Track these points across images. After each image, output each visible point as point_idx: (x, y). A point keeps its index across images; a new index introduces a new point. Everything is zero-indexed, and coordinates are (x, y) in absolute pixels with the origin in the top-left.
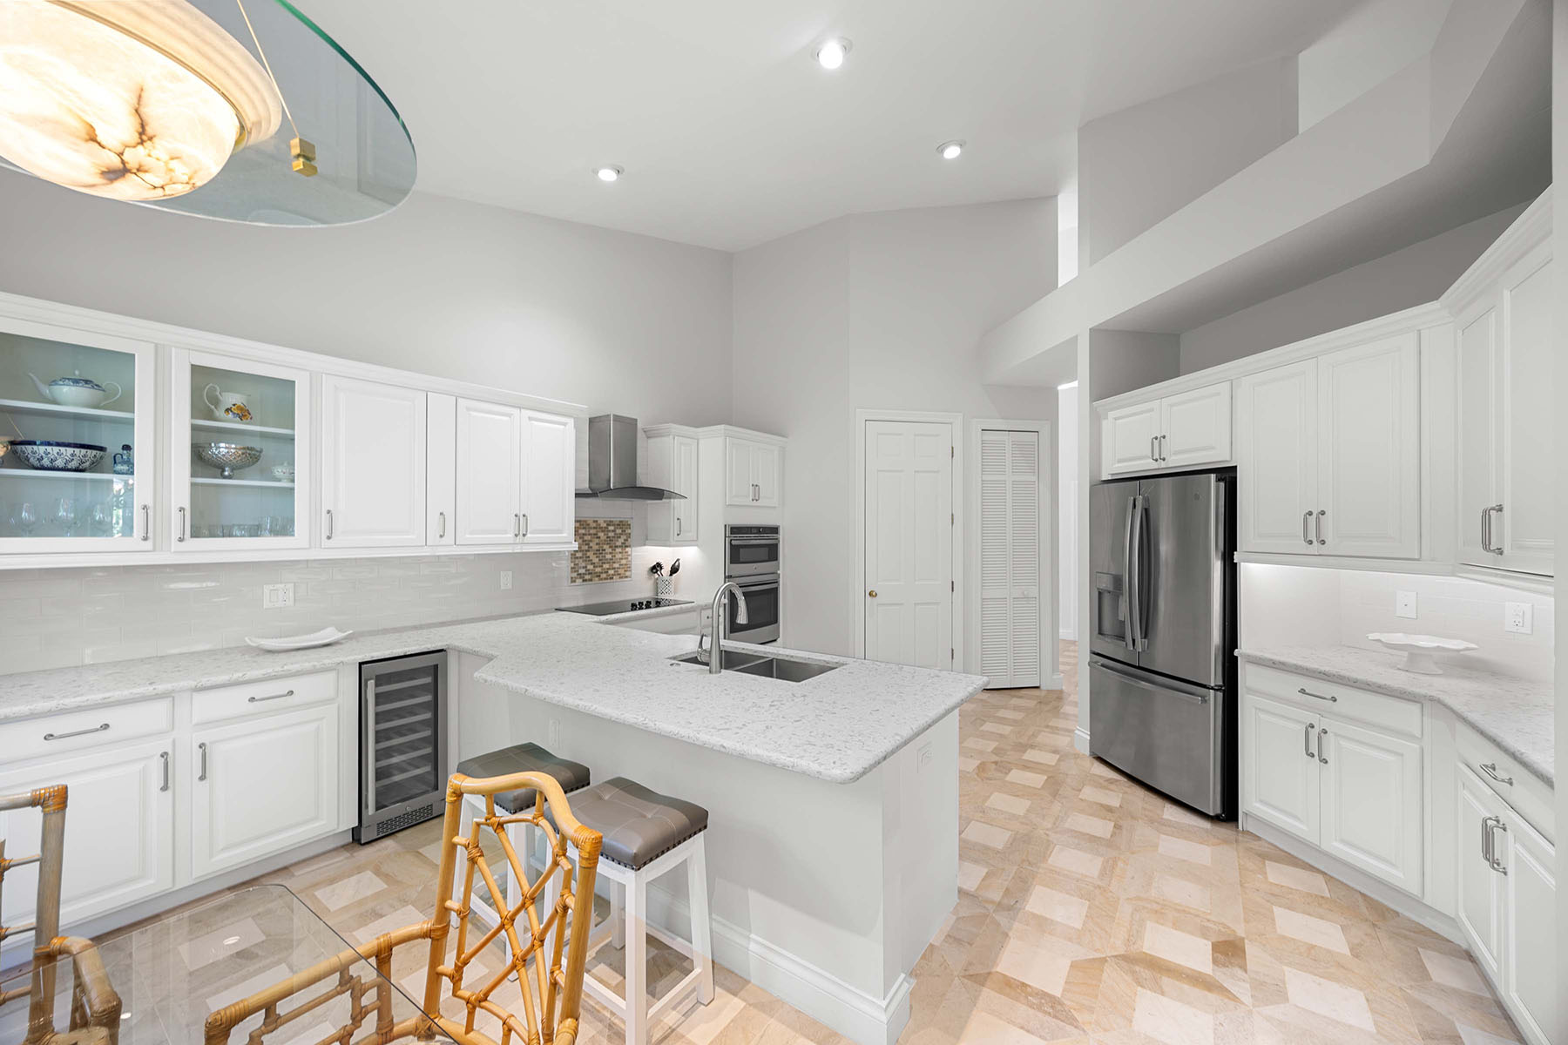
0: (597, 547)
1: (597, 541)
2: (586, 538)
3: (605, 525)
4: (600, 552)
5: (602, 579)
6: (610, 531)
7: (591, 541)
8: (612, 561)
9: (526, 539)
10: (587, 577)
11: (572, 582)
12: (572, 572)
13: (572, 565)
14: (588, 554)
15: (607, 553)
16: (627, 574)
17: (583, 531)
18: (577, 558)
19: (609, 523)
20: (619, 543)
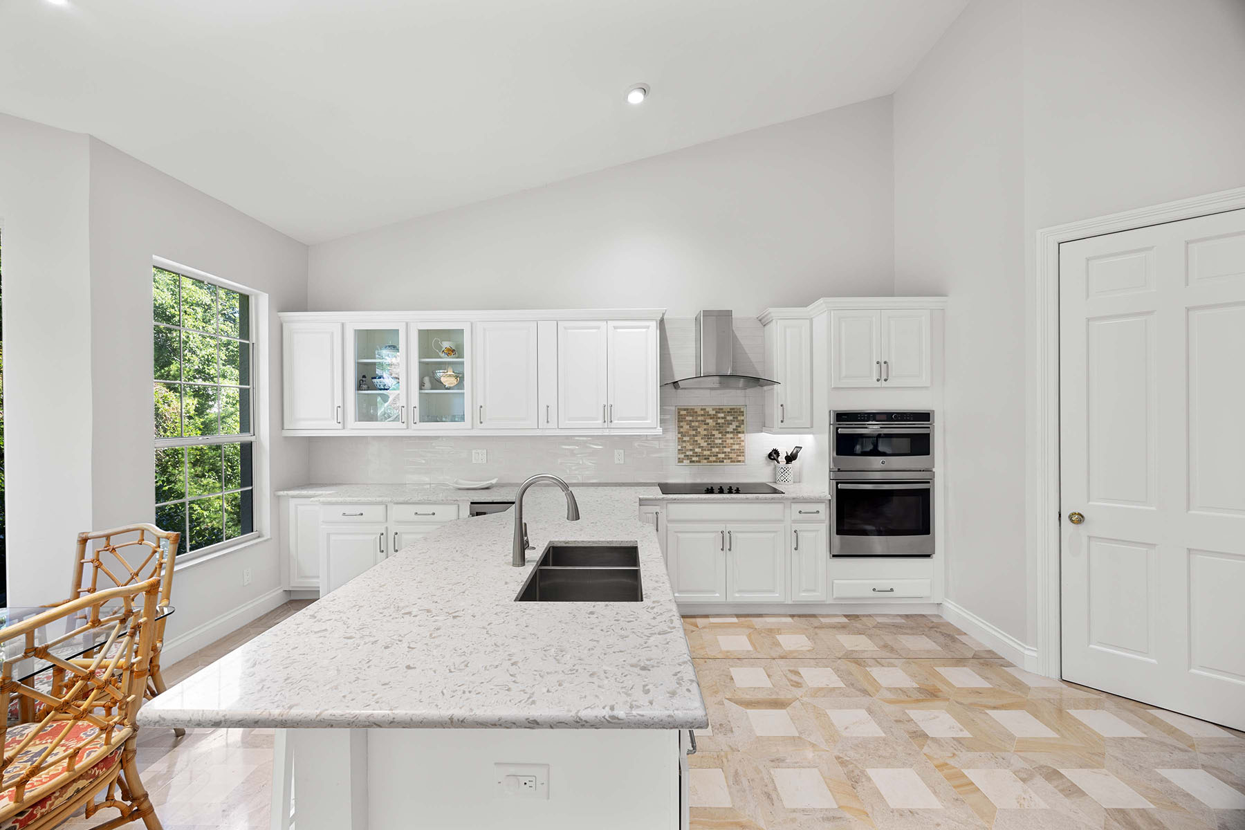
0: (705, 433)
1: (705, 427)
2: (693, 424)
3: (714, 412)
4: (709, 437)
5: (711, 462)
6: (719, 418)
7: (699, 427)
8: (722, 445)
9: (612, 425)
10: (694, 459)
11: (679, 462)
12: (679, 453)
13: (680, 448)
14: (696, 438)
15: (716, 438)
16: (740, 458)
17: (691, 418)
18: (685, 441)
19: (719, 410)
20: (730, 429)
